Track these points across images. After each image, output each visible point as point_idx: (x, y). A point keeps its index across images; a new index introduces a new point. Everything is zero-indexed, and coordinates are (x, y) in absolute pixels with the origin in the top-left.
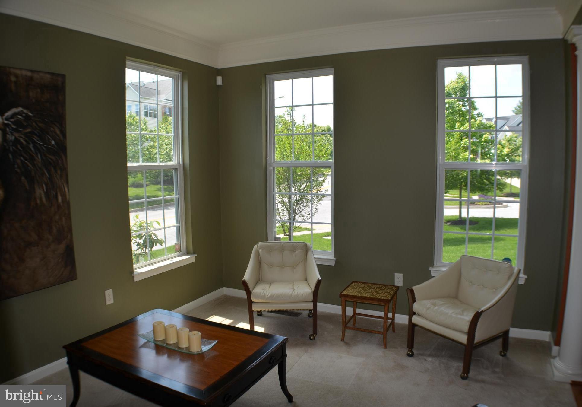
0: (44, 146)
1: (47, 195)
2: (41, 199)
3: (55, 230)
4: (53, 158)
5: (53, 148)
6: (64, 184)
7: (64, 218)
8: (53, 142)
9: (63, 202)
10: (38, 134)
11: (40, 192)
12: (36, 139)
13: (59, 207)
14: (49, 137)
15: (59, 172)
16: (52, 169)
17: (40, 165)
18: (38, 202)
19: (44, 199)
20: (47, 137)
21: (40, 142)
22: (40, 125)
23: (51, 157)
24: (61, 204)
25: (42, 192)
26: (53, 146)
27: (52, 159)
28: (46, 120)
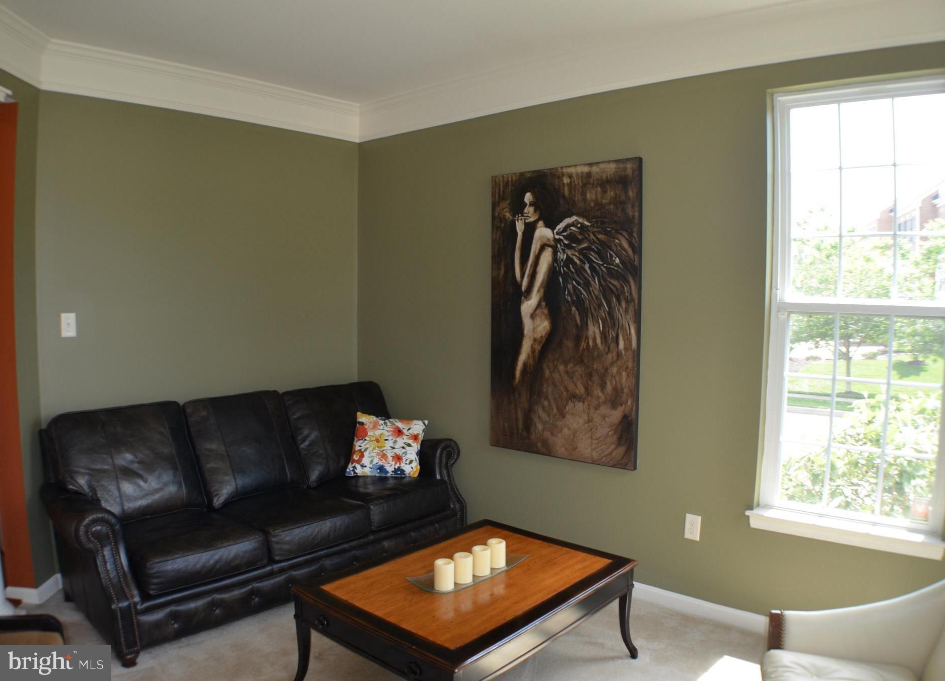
0: (605, 267)
1: (604, 336)
2: (595, 339)
3: (609, 387)
4: (616, 283)
5: (616, 268)
6: (630, 324)
7: (624, 373)
8: (617, 261)
9: (626, 349)
10: (596, 250)
11: (594, 330)
12: (593, 256)
13: (619, 355)
14: (611, 252)
15: (624, 304)
16: (614, 300)
17: (596, 292)
18: (591, 343)
19: (599, 341)
20: (610, 253)
21: (598, 260)
22: (601, 236)
23: (612, 281)
24: (623, 352)
25: (597, 331)
26: (617, 265)
27: (614, 285)
28: (609, 229)
